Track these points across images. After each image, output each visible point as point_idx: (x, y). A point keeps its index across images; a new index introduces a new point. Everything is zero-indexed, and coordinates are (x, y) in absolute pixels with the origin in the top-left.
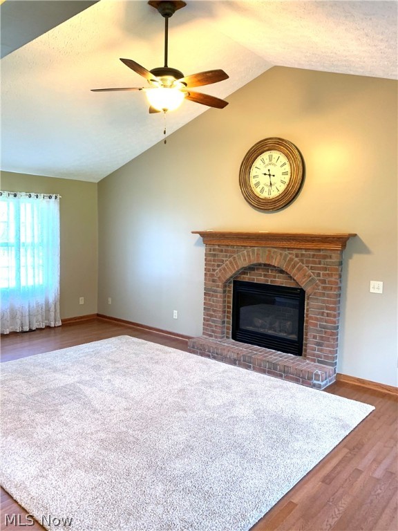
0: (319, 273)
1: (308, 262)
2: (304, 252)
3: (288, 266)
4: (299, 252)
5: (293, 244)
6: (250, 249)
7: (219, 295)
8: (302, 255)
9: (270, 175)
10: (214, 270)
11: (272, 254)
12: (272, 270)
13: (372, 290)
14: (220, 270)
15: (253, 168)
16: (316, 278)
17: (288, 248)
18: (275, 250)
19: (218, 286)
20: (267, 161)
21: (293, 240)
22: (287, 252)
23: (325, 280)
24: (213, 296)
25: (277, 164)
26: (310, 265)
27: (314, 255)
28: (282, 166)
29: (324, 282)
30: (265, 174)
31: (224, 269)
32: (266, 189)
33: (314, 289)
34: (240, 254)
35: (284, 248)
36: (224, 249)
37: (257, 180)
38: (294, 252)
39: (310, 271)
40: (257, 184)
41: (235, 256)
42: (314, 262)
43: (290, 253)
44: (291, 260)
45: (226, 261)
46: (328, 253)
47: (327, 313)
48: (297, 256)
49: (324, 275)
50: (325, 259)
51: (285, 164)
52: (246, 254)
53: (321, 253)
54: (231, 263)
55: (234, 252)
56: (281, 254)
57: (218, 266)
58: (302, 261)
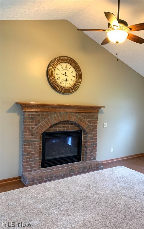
0: (91, 123)
1: (87, 118)
2: (85, 114)
3: (78, 121)
4: (83, 114)
5: (82, 111)
6: (58, 114)
7: (37, 143)
8: (85, 115)
9: (66, 75)
10: (32, 128)
11: (71, 116)
12: (67, 123)
13: (104, 127)
14: (38, 128)
15: (56, 69)
16: (90, 125)
17: (79, 113)
18: (72, 113)
19: (36, 138)
20: (64, 68)
21: (82, 109)
22: (78, 114)
23: (93, 125)
24: (31, 145)
25: (69, 70)
26: (88, 120)
27: (89, 115)
28: (72, 72)
29: (93, 126)
30: (63, 74)
31: (41, 126)
32: (64, 82)
33: (89, 129)
34: (53, 116)
35: (76, 113)
36: (40, 114)
37: (59, 76)
38: (81, 114)
39: (87, 122)
40: (59, 78)
41: (49, 118)
42: (89, 118)
43: (79, 115)
44: (80, 118)
45: (42, 121)
46: (94, 114)
47: (94, 139)
48: (82, 116)
49: (93, 123)
50: (93, 116)
51: (73, 72)
52: (56, 116)
53: (92, 114)
54: (46, 122)
55: (48, 116)
56: (75, 115)
57: (36, 125)
58: (84, 118)
